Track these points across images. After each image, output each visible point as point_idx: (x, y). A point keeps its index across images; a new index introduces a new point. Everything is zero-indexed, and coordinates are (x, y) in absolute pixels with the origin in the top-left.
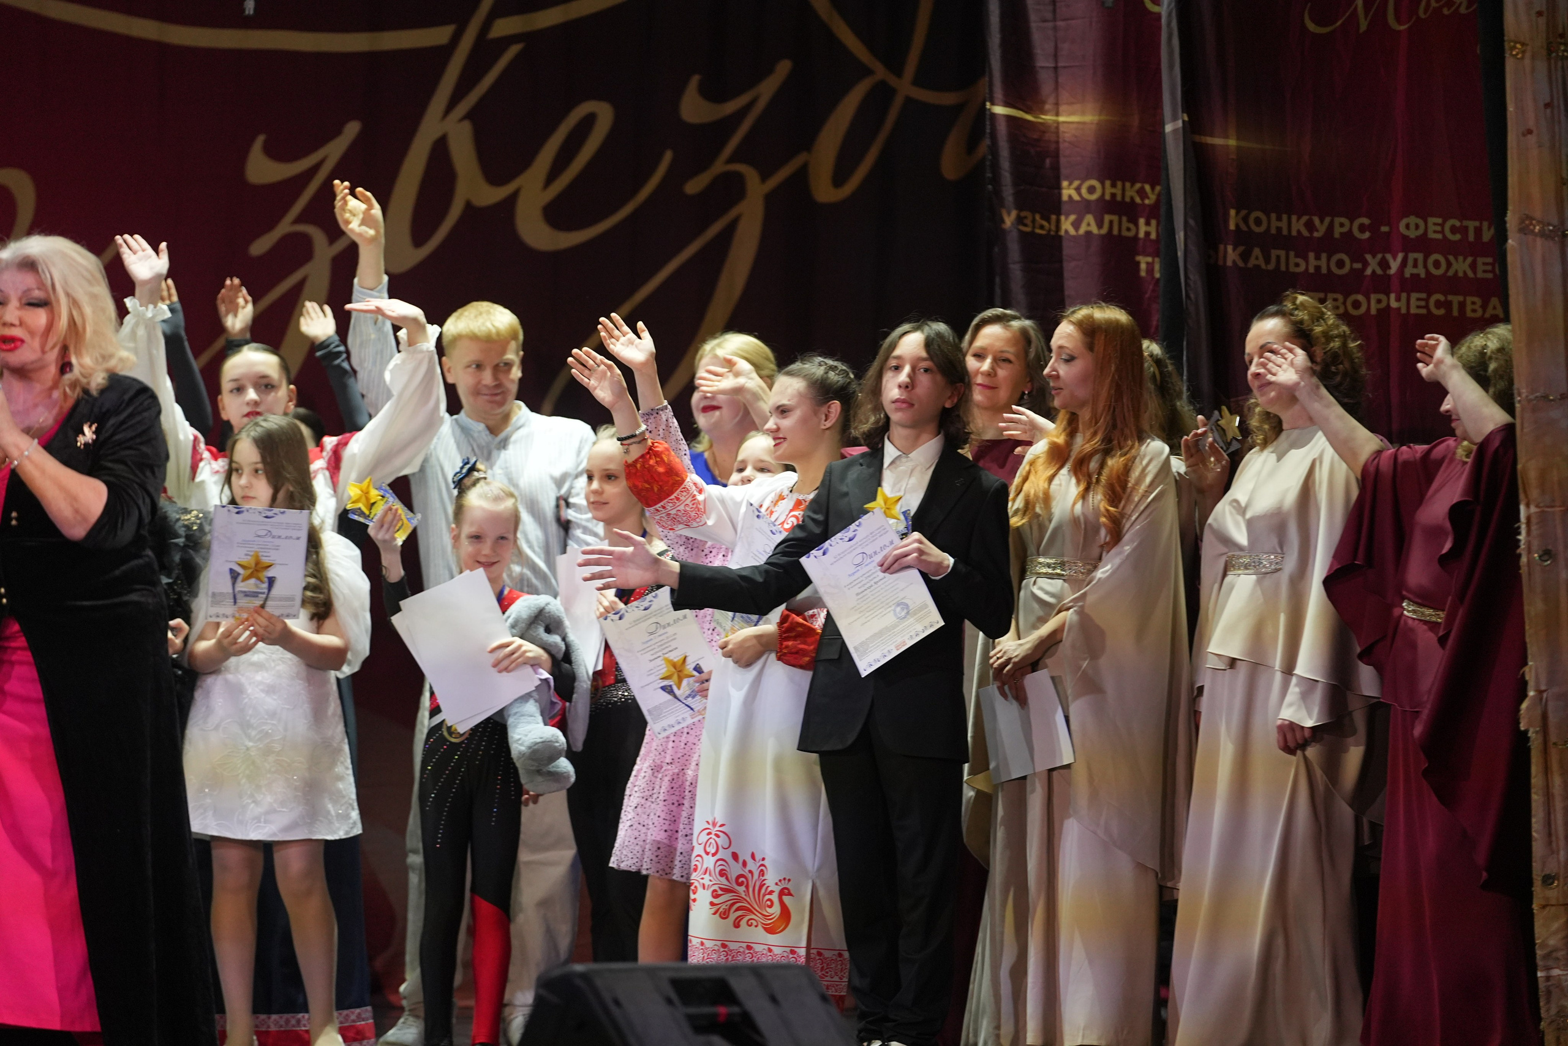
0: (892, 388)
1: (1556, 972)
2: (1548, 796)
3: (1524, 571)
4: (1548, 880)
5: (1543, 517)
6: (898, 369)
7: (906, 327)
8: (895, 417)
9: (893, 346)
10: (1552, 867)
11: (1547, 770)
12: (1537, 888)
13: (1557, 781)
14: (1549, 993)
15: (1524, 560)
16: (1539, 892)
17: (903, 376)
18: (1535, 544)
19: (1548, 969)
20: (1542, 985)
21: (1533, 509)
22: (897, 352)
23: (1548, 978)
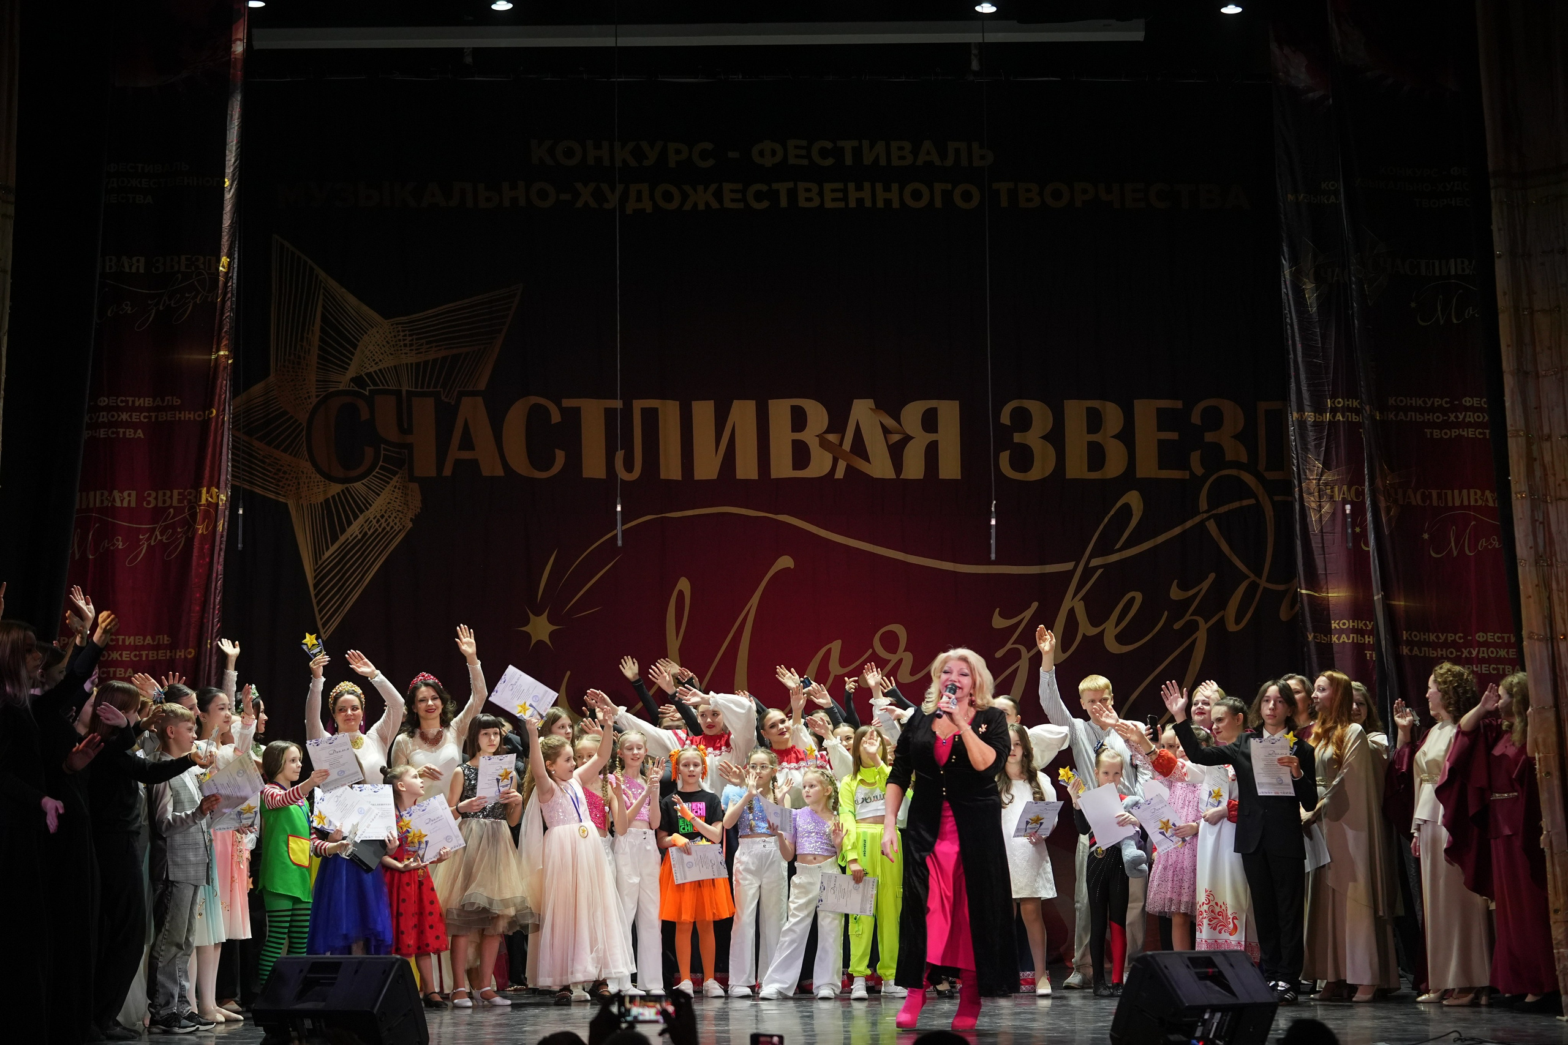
0: (1267, 709)
1: (1562, 950)
2: (1554, 875)
3: (1538, 781)
4: (1556, 911)
5: (1546, 758)
6: (1268, 701)
7: (1269, 683)
8: (1268, 721)
9: (1266, 691)
10: (1558, 906)
11: (1553, 864)
12: (1552, 915)
13: (1558, 869)
14: (1559, 959)
15: (1538, 776)
16: (1553, 917)
17: (1271, 705)
18: (1543, 770)
20: (1556, 956)
21: (1541, 755)
22: (1267, 694)
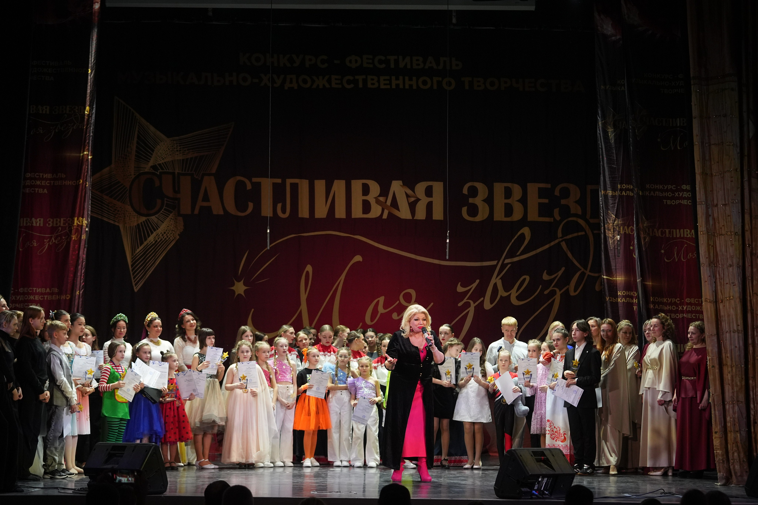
2: (715, 415)
3: (709, 370)
4: (716, 433)
5: (712, 359)
11: (715, 410)
12: (714, 434)
13: (717, 412)
15: (709, 367)
16: (714, 435)
18: (711, 365)
19: (717, 451)
20: (715, 454)
21: (710, 357)
23: (716, 453)
